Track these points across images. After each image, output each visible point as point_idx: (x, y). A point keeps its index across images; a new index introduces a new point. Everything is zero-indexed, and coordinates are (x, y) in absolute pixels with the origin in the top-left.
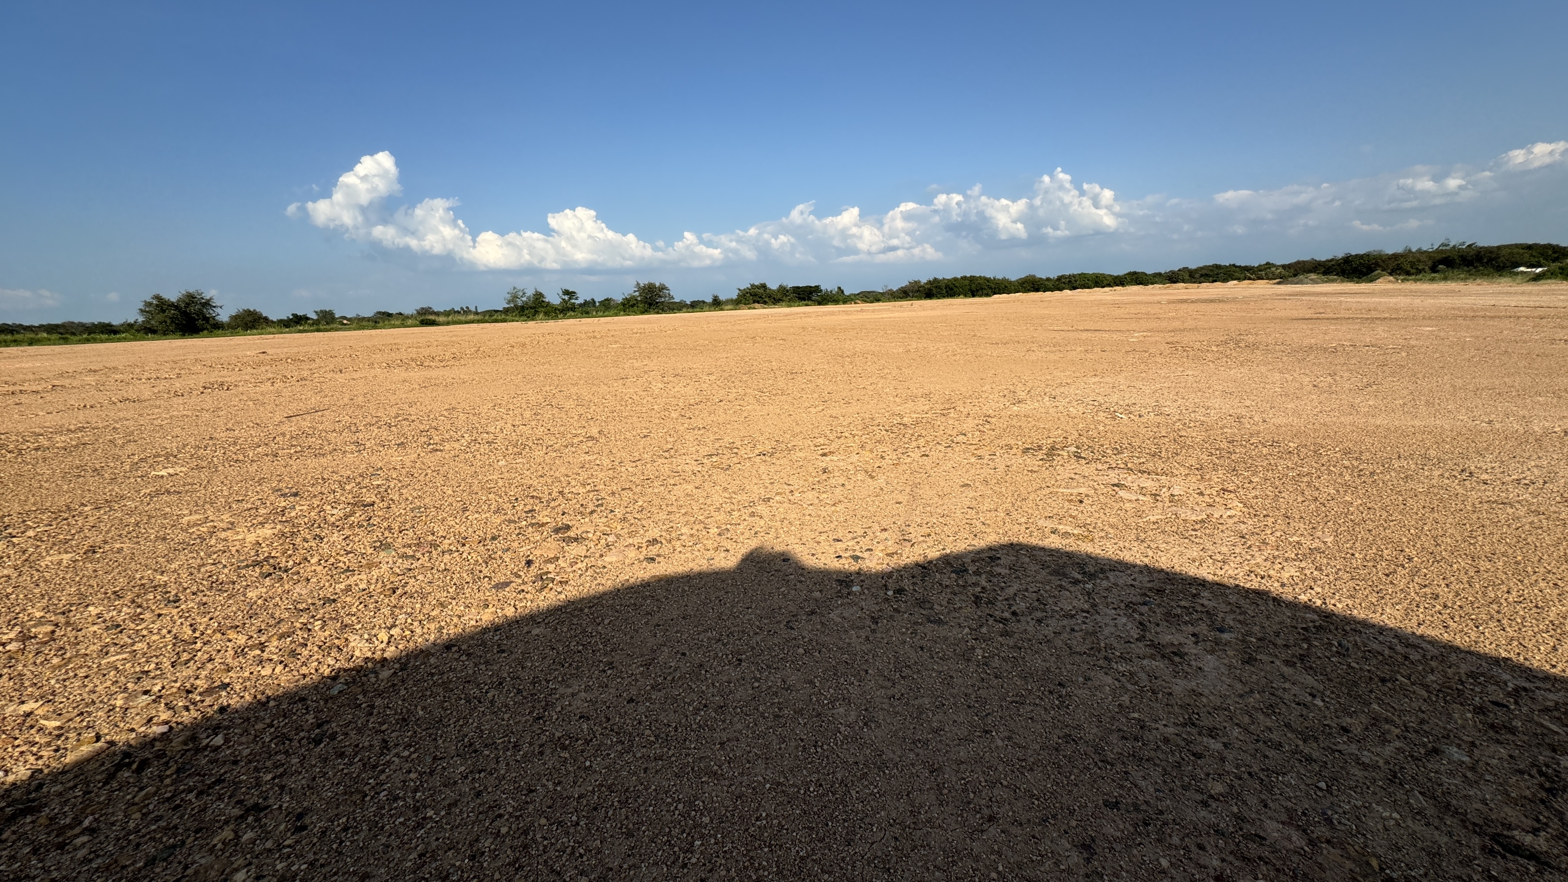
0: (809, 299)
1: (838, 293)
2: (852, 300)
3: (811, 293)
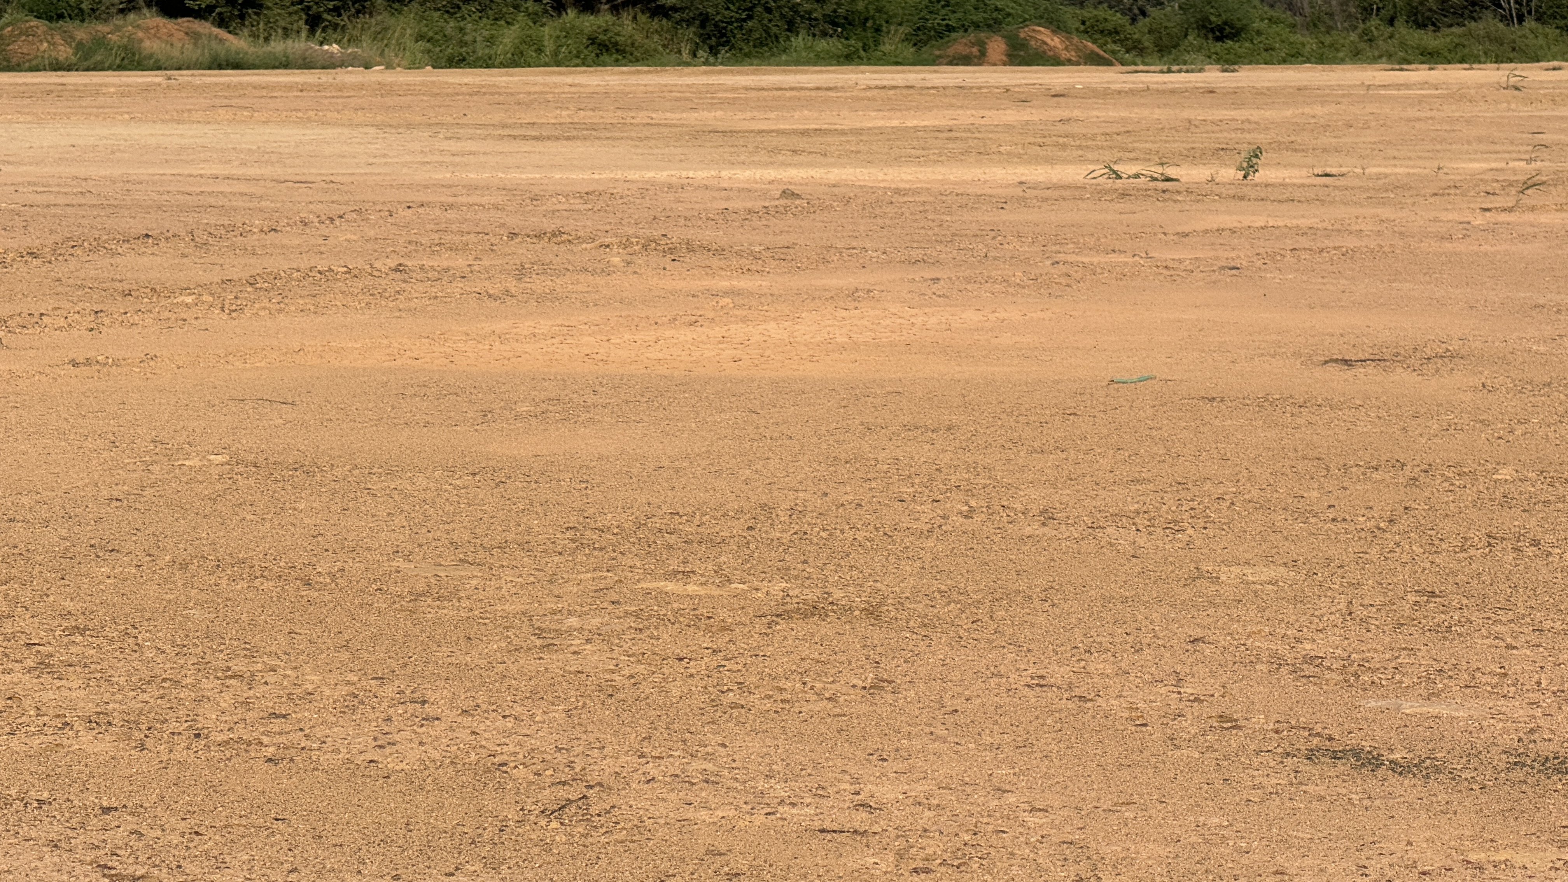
2: (994, 21)
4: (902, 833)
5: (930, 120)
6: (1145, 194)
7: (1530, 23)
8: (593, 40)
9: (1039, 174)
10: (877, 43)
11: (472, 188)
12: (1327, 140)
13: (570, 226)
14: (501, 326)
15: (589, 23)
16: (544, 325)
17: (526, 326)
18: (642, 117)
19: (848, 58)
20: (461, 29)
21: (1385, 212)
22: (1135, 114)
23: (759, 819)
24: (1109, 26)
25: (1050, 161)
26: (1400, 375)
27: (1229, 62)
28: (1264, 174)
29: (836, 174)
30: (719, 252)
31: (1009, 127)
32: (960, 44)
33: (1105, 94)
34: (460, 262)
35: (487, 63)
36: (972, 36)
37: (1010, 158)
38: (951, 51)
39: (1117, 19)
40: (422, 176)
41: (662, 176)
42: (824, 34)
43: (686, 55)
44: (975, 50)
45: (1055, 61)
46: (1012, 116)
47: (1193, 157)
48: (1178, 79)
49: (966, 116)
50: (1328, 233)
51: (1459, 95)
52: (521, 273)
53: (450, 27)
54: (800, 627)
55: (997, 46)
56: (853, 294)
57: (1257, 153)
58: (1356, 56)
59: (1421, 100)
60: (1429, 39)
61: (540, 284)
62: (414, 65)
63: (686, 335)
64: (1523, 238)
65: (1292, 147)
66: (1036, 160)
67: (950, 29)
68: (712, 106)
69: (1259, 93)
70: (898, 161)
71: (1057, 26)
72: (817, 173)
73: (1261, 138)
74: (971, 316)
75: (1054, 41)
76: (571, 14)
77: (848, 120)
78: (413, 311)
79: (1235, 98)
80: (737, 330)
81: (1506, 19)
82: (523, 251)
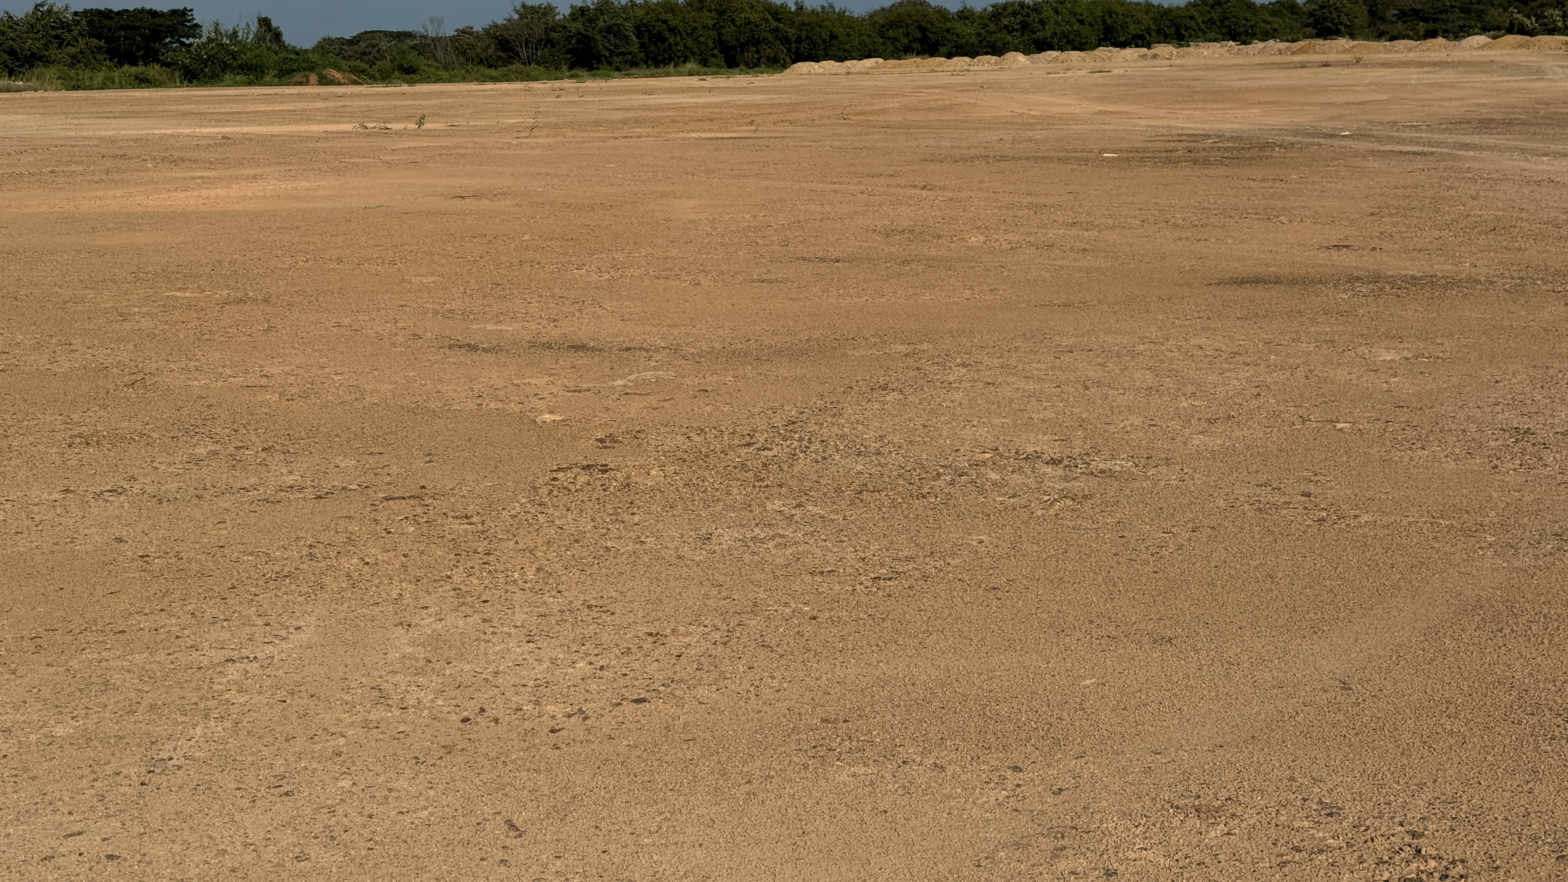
0: (151, 57)
1: (259, 38)
2: (312, 68)
3: (157, 35)
4: (282, 386)
5: (285, 107)
6: (378, 135)
7: (533, 65)
8: (136, 78)
9: (333, 127)
10: (262, 77)
11: (85, 138)
12: (452, 112)
13: (129, 152)
14: (100, 193)
15: (133, 70)
16: (119, 193)
17: (111, 193)
18: (160, 108)
19: (250, 84)
20: (77, 74)
21: (478, 140)
22: (373, 103)
23: (220, 384)
24: (361, 69)
25: (338, 123)
26: (484, 202)
27: (412, 82)
28: (427, 126)
29: (246, 129)
30: (195, 161)
31: (320, 109)
32: (298, 77)
33: (360, 96)
34: (80, 168)
35: (90, 88)
36: (303, 73)
37: (320, 122)
38: (294, 80)
39: (364, 66)
40: (62, 134)
41: (169, 132)
42: (238, 74)
43: (178, 84)
44: (304, 80)
45: (339, 84)
46: (320, 105)
47: (398, 120)
48: (391, 89)
49: (301, 105)
50: (454, 148)
51: (506, 94)
52: (107, 173)
53: (72, 73)
54: (235, 308)
55: (313, 77)
56: (255, 177)
57: (423, 117)
58: (464, 80)
59: (491, 96)
60: (493, 72)
61: (116, 177)
62: (56, 90)
63: (182, 195)
64: (532, 148)
65: (438, 115)
66: (332, 122)
67: (293, 70)
68: (190, 103)
69: (422, 94)
70: (272, 124)
71: (339, 69)
72: (238, 129)
73: (426, 112)
74: (306, 184)
75: (338, 75)
76: (126, 67)
77: (251, 108)
78: (60, 189)
79: (414, 96)
80: (205, 193)
81: (524, 64)
82: (109, 163)
